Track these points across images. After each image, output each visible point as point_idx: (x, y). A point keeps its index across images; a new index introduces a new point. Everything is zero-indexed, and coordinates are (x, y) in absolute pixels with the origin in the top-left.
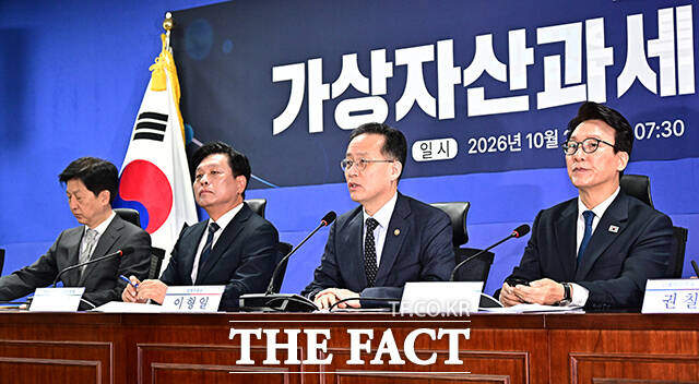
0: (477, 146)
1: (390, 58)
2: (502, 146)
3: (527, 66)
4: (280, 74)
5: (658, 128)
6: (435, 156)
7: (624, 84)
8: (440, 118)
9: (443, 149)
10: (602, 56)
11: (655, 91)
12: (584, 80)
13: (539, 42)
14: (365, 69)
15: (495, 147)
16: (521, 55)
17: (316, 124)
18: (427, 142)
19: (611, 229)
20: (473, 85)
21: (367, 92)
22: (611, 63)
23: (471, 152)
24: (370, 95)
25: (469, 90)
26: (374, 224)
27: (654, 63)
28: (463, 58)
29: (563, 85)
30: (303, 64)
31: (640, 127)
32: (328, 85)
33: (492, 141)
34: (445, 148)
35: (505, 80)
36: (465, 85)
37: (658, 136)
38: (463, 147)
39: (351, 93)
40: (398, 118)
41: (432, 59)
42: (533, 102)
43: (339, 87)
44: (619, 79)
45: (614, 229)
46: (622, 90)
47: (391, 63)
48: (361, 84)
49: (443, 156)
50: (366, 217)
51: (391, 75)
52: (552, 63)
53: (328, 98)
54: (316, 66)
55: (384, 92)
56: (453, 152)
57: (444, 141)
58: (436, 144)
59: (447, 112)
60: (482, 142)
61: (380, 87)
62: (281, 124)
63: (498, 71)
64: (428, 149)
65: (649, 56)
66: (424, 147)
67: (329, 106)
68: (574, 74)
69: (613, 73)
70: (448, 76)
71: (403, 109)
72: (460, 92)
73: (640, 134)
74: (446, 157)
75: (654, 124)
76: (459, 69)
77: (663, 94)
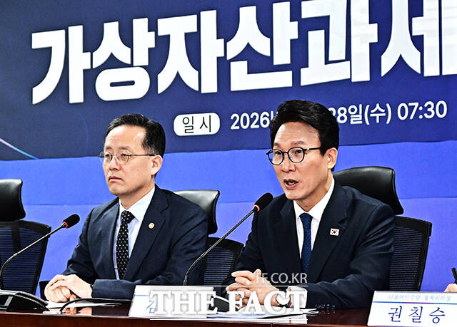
0: (240, 121)
1: (153, 27)
2: (265, 122)
3: (291, 40)
4: (40, 40)
5: (421, 108)
6: (198, 131)
7: (388, 63)
8: (203, 91)
9: (205, 124)
10: (366, 33)
11: (419, 71)
12: (348, 57)
13: (304, 16)
14: (127, 37)
15: (258, 123)
16: (285, 29)
17: (76, 94)
18: (190, 116)
19: (332, 233)
20: (236, 59)
21: (129, 62)
22: (375, 40)
23: (233, 127)
24: (131, 65)
25: (232, 64)
26: (129, 217)
27: (418, 42)
28: (227, 30)
29: (327, 62)
30: (63, 31)
31: (403, 108)
32: (89, 53)
33: (255, 117)
34: (207, 123)
35: (268, 54)
36: (228, 58)
37: (421, 117)
38: (226, 122)
39: (112, 63)
40: (161, 90)
41: (196, 30)
42: (297, 78)
43: (100, 57)
44: (383, 57)
45: (335, 232)
46: (385, 68)
47: (153, 33)
48: (123, 54)
49: (205, 131)
50: (122, 209)
51: (153, 45)
52: (315, 38)
53: (89, 67)
54: (76, 32)
55: (147, 64)
56: (215, 127)
57: (206, 116)
58: (198, 118)
59: (210, 86)
60: (245, 117)
61: (142, 58)
62: (41, 92)
63: (261, 46)
64: (190, 124)
65: (414, 34)
66: (186, 121)
67: (90, 76)
68: (337, 51)
69: (377, 50)
70: (211, 48)
71: (164, 81)
72: (223, 66)
73: (403, 115)
74: (208, 133)
75: (416, 104)
76: (222, 41)
77: (426, 74)
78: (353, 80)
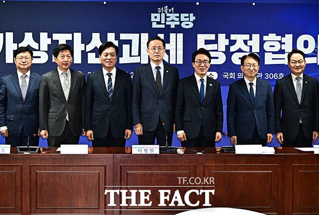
1: (50, 36)
8: (75, 63)
11: (168, 62)
12: (140, 55)
13: (121, 39)
14: (37, 39)
20: (90, 52)
21: (38, 49)
24: (39, 50)
25: (88, 53)
27: (168, 52)
28: (86, 40)
29: (131, 56)
30: (2, 34)
32: (17, 44)
36: (87, 51)
41: (71, 39)
47: (50, 39)
48: (35, 45)
51: (50, 43)
52: (126, 47)
55: (47, 50)
61: (44, 47)
68: (135, 51)
70: (78, 47)
72: (84, 54)
76: (84, 45)
77: (171, 63)
78: (142, 63)
